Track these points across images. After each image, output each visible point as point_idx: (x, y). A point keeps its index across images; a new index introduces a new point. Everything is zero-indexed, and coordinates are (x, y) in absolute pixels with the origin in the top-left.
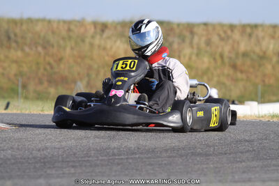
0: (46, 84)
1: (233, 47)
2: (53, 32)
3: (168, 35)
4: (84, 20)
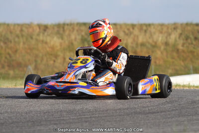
0: (7, 68)
1: (134, 40)
2: (11, 32)
4: (31, 23)
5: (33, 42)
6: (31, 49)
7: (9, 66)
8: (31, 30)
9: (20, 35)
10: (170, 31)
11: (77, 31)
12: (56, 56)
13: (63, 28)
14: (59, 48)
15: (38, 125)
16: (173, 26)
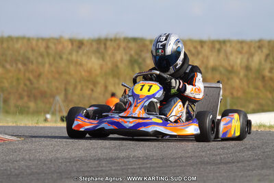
0: (26, 99)
1: (202, 62)
2: (33, 50)
3: (141, 51)
4: (61, 37)
5: (63, 64)
6: (60, 73)
7: (29, 96)
8: (60, 47)
9: (45, 54)
10: (253, 50)
11: (124, 49)
12: (95, 84)
13: (105, 44)
14: (98, 71)
15: (67, 178)
16: (257, 44)
